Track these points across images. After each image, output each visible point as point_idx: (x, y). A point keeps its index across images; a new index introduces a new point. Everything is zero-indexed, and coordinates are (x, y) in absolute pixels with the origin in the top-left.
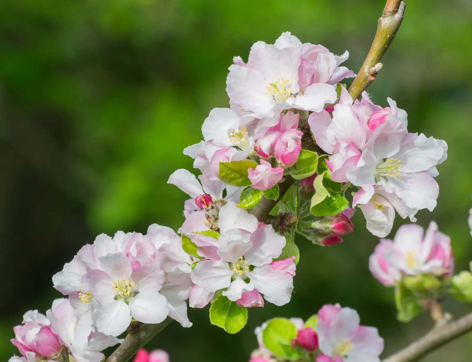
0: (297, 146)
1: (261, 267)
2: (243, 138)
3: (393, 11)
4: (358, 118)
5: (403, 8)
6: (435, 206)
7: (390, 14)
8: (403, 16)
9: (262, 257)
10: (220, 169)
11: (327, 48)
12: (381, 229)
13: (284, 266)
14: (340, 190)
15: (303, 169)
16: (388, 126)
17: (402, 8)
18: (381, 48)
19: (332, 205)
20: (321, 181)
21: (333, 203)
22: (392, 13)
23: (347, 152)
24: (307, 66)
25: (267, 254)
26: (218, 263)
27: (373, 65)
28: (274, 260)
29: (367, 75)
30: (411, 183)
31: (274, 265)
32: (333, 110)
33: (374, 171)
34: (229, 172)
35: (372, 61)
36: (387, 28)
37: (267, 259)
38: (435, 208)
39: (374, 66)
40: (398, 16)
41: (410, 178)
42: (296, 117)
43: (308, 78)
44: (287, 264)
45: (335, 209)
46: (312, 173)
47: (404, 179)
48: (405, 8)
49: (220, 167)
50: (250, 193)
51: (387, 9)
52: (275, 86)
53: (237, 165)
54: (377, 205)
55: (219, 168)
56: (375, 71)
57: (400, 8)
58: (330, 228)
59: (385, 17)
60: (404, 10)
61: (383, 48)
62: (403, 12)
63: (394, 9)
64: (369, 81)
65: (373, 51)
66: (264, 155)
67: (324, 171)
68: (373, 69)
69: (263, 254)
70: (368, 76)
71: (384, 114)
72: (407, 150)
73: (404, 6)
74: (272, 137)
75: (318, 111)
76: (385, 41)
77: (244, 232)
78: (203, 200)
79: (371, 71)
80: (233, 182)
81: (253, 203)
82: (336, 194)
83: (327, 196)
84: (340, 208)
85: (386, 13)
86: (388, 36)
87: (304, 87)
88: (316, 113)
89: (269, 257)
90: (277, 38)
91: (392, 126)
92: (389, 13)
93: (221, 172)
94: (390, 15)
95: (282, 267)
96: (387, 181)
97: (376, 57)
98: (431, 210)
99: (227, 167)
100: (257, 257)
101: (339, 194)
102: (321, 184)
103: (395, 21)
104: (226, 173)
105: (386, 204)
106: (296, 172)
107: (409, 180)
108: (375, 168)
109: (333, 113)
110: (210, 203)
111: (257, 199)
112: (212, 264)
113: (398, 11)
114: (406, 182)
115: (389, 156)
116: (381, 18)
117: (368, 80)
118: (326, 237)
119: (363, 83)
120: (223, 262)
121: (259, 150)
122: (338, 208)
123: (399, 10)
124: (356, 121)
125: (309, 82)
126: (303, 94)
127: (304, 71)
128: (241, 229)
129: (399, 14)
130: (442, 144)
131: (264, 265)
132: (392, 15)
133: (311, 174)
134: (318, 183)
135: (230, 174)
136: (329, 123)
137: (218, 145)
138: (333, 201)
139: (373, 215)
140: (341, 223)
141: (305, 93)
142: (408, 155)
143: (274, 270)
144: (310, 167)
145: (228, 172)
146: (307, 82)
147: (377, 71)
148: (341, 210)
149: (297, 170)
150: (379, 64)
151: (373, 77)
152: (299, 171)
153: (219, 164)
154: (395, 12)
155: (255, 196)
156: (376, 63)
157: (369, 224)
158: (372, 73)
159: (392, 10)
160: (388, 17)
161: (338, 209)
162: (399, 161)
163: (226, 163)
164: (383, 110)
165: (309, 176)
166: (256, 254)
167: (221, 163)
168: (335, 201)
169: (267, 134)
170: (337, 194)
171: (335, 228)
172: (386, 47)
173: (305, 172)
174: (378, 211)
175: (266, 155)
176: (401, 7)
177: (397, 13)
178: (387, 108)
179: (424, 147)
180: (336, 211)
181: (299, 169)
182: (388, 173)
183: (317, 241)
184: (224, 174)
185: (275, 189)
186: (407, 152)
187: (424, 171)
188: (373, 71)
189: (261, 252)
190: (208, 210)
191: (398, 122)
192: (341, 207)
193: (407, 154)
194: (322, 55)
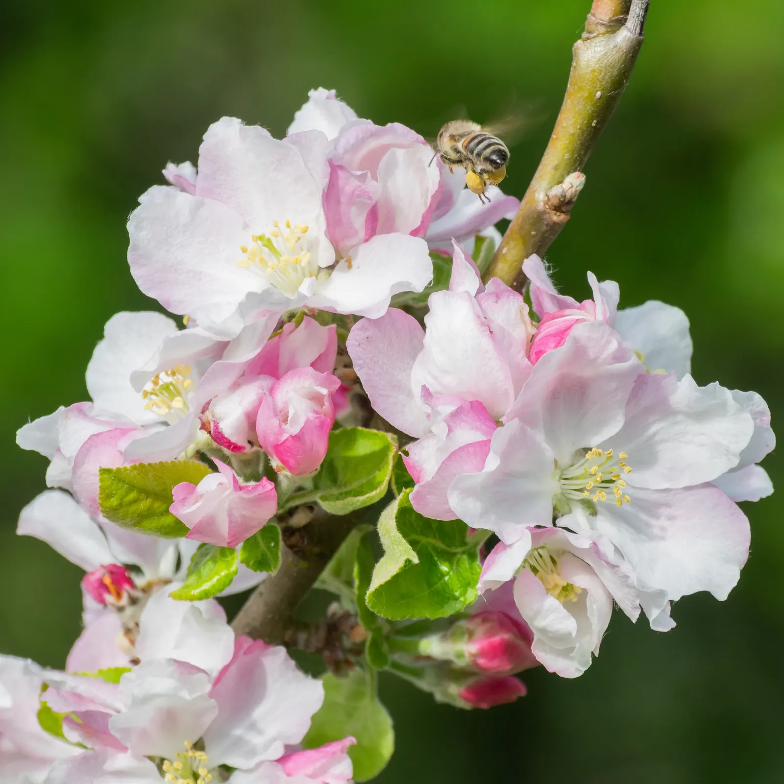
0: (316, 418)
1: (248, 771)
2: (178, 399)
3: (611, 21)
4: (491, 332)
5: (642, 13)
6: (735, 584)
7: (602, 29)
8: (640, 34)
9: (256, 740)
10: (101, 487)
11: (418, 132)
12: (567, 653)
13: (318, 765)
14: (464, 543)
15: (355, 485)
16: (579, 352)
17: (638, 10)
18: (580, 129)
19: (439, 585)
20: (394, 516)
21: (442, 581)
22: (610, 26)
23: (450, 430)
24: (348, 185)
25: (271, 731)
26: (121, 761)
27: (561, 180)
28: (290, 752)
29: (541, 206)
30: (671, 518)
31: (290, 764)
32: (426, 310)
33: (552, 486)
34: (133, 495)
35: (556, 168)
36: (594, 71)
37: (266, 747)
38: (734, 589)
39: (560, 182)
40: (626, 35)
41: (668, 505)
42: (325, 334)
43: (359, 221)
44: (324, 761)
45: (449, 599)
46: (376, 494)
47: (651, 508)
48: (646, 10)
49: (101, 480)
50: (208, 557)
51: (594, 15)
52: (269, 244)
53: (150, 475)
54: (556, 586)
55: (100, 484)
56: (562, 196)
57: (631, 12)
58: (467, 655)
59: (588, 39)
60: (644, 17)
61: (585, 129)
62: (642, 24)
63: (613, 16)
64: (547, 225)
65: (557, 138)
66: (227, 444)
67: (404, 490)
68: (557, 191)
69: (260, 732)
70: (544, 212)
71: (569, 320)
72: (654, 422)
73: (644, 7)
74: (249, 394)
75: (375, 316)
76: (589, 108)
77: (186, 669)
78: (107, 580)
79: (550, 197)
80: (147, 524)
81: (213, 586)
82: (455, 554)
83: (408, 561)
84: (464, 593)
85: (592, 27)
86: (599, 94)
87: (353, 246)
88: (368, 319)
89: (275, 739)
90: (299, 108)
91: (592, 353)
92: (599, 27)
93: (107, 494)
94: (604, 34)
95: (310, 770)
96: (594, 513)
97: (567, 156)
98: (722, 595)
99: (124, 482)
100: (239, 743)
101: (463, 553)
102: (393, 524)
103: (616, 49)
104: (122, 499)
105: (581, 581)
106: (335, 491)
107: (664, 511)
108: (557, 478)
109: (427, 319)
110: (127, 587)
111: (223, 574)
112: (104, 762)
113: (626, 20)
114: (657, 517)
115: (595, 441)
116: (579, 41)
117: (545, 222)
118: (471, 681)
119: (532, 233)
120: (136, 756)
121: (215, 431)
122: (457, 594)
123: (629, 17)
124: (486, 342)
125: (362, 234)
126: (350, 267)
127: (343, 200)
128: (175, 661)
129: (629, 30)
130: (753, 405)
131: (258, 765)
132: (608, 32)
133: (372, 498)
134: (387, 523)
135: (135, 501)
136: (416, 348)
137: (101, 419)
138: (443, 575)
139: (537, 613)
140: (497, 639)
141: (354, 263)
142: (657, 438)
143: (289, 778)
144: (374, 478)
145: (127, 494)
146: (356, 232)
147: (568, 195)
148: (466, 599)
149: (340, 487)
150: (577, 174)
151: (558, 213)
152: (344, 490)
153: (98, 473)
154: (618, 23)
155: (221, 565)
156: (569, 173)
157: (539, 640)
158: (555, 202)
159: (608, 18)
160: (598, 39)
161: (456, 599)
162: (622, 455)
163: (119, 470)
164: (579, 308)
165: (369, 504)
166: (238, 732)
167: (104, 471)
168: (448, 573)
169: (236, 386)
170: (458, 556)
171: (483, 653)
172: (594, 125)
173: (361, 493)
174: (552, 602)
175: (233, 444)
176: (636, 9)
177: (623, 27)
178: (587, 302)
179: (700, 415)
180: (452, 602)
181: (345, 485)
182: (588, 491)
183: (445, 693)
184: (114, 502)
185: (272, 545)
186: (654, 429)
187: (708, 485)
188: (556, 196)
189: (253, 727)
190: (121, 609)
191: (608, 342)
192: (467, 590)
193: (655, 434)
194: (400, 153)
